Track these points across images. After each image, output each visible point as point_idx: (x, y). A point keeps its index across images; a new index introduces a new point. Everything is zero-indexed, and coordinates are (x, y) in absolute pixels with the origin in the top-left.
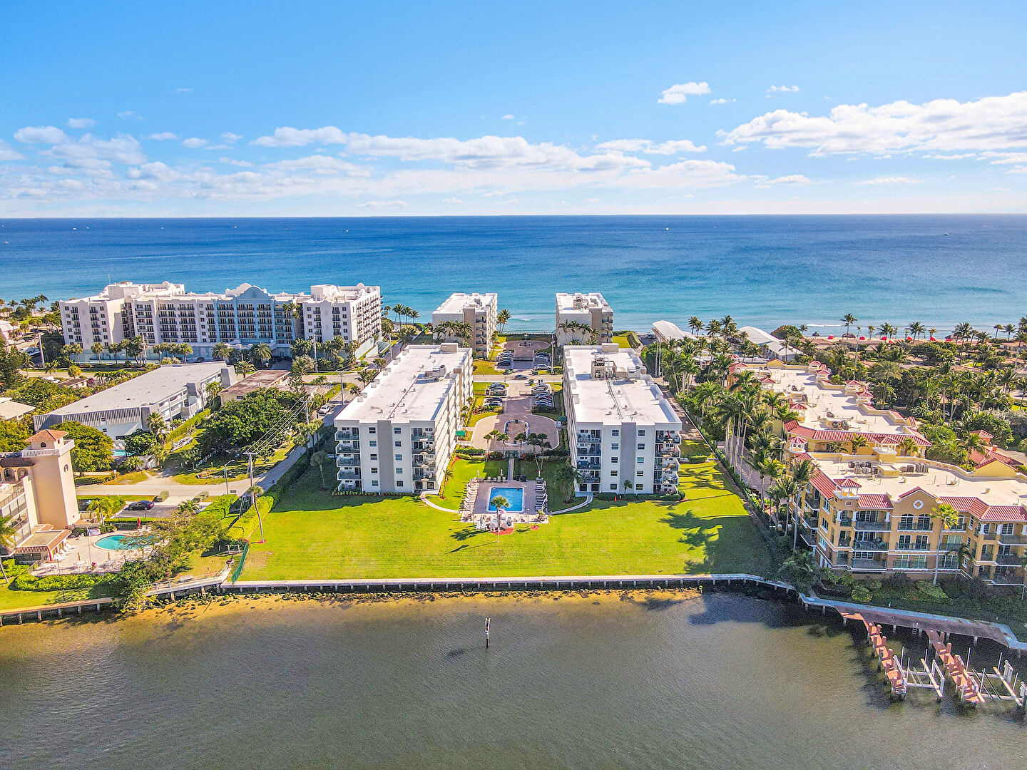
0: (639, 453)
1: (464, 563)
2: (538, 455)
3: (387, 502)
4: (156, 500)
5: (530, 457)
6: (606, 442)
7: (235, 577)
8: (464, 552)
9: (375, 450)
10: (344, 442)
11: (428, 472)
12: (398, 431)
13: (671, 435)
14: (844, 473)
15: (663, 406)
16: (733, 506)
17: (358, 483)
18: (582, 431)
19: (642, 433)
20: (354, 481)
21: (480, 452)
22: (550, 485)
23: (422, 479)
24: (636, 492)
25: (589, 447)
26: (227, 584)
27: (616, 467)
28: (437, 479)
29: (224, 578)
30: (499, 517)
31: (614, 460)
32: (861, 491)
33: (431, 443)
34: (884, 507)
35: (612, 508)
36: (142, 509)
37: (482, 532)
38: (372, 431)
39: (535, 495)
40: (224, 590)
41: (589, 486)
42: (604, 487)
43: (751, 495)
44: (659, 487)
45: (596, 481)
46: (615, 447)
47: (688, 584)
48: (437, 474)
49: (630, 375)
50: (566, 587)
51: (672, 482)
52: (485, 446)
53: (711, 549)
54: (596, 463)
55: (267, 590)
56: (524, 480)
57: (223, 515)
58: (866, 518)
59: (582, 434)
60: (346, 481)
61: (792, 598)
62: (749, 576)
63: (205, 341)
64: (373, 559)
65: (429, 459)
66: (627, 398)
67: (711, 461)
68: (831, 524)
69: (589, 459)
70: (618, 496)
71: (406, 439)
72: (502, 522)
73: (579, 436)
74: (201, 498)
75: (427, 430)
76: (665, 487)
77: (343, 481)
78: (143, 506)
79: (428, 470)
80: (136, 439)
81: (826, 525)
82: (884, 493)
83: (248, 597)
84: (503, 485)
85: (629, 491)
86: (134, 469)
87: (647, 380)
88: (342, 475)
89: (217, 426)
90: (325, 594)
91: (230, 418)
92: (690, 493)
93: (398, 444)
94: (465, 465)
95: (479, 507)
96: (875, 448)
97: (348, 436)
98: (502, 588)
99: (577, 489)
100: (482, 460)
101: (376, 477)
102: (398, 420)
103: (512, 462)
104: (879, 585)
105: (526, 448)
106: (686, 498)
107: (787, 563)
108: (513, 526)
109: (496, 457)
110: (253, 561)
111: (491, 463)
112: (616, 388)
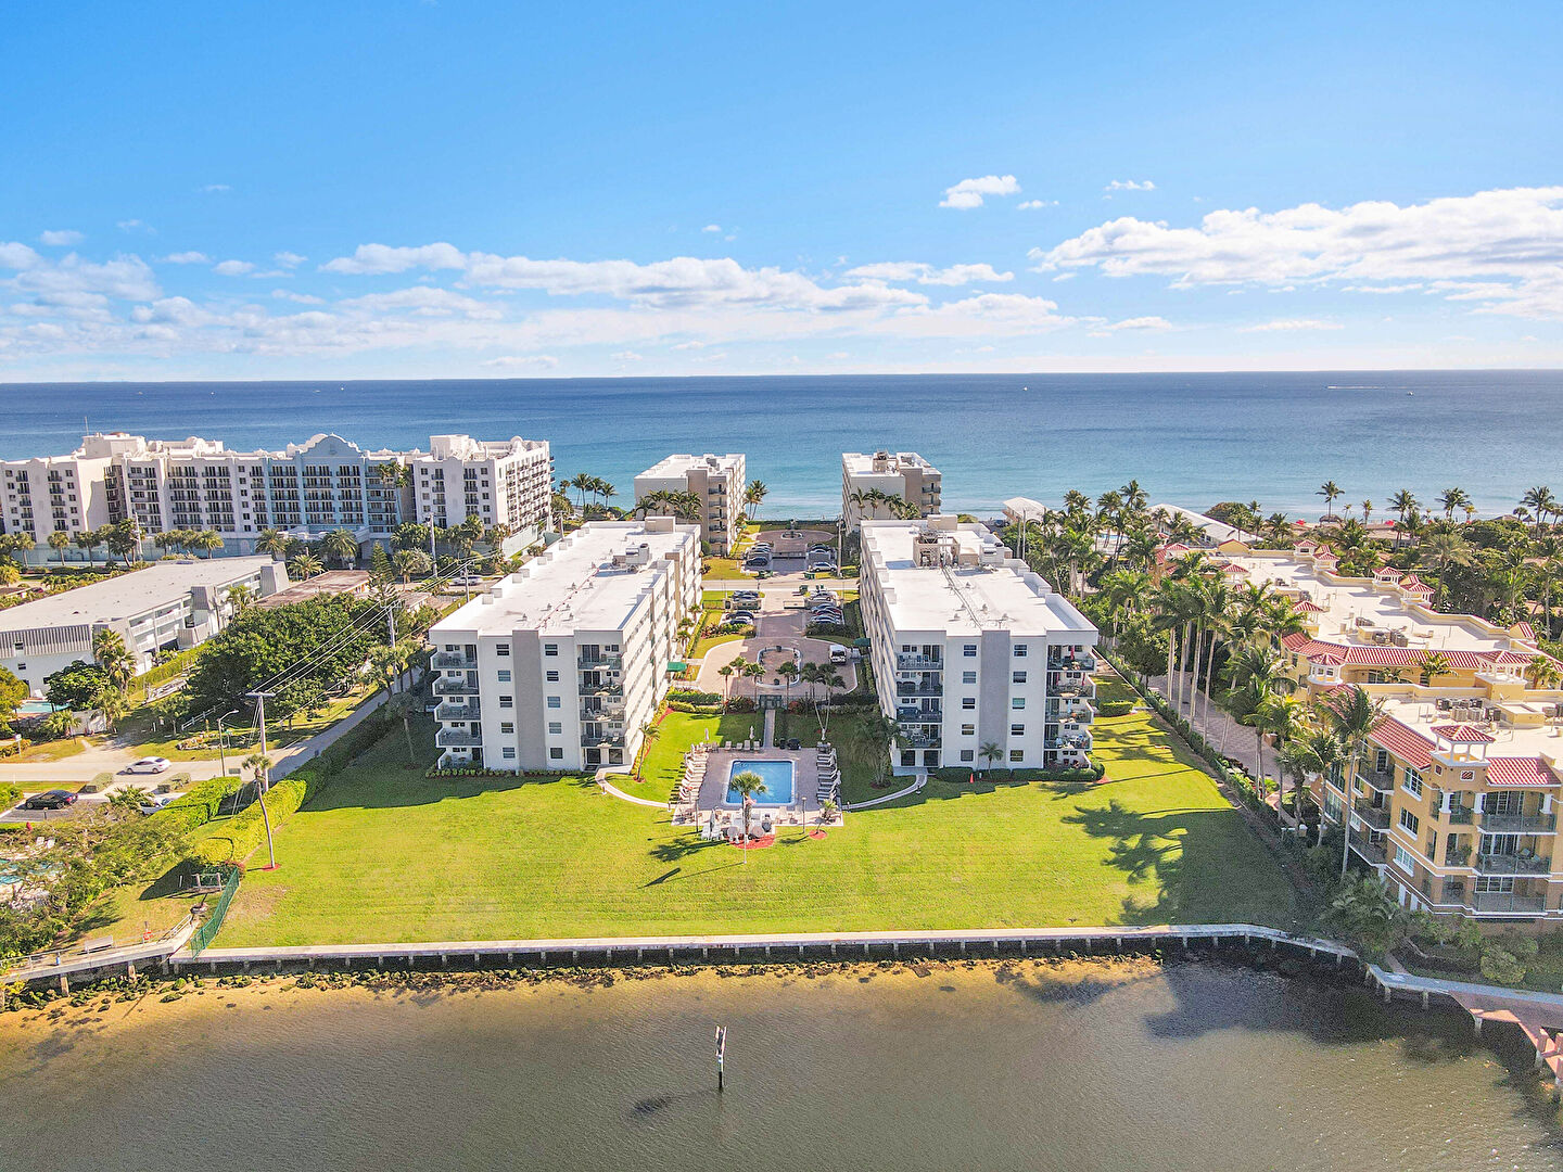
0: (1015, 691)
1: (676, 905)
2: (819, 704)
3: (528, 789)
4: (84, 790)
5: (805, 707)
6: (953, 670)
7: (203, 939)
8: (674, 885)
9: (508, 689)
10: (450, 674)
11: (611, 731)
12: (552, 651)
13: (1077, 655)
14: (1430, 720)
15: (1052, 605)
16: (1201, 793)
17: (477, 753)
18: (906, 648)
19: (1021, 651)
20: (469, 748)
21: (713, 699)
22: (844, 754)
23: (600, 746)
24: (1012, 765)
25: (918, 680)
26: (183, 955)
27: (972, 717)
28: (628, 742)
29: (178, 945)
30: (747, 814)
31: (968, 704)
32: (1494, 751)
33: (616, 674)
34: (1541, 782)
35: (967, 797)
36: (53, 806)
37: (713, 843)
38: (503, 650)
39: (815, 773)
40: (176, 967)
41: (919, 754)
42: (949, 758)
43: (1230, 770)
44: (1054, 754)
45: (933, 745)
46: (969, 678)
47: (1132, 948)
48: (629, 735)
49: (986, 559)
50: (883, 954)
51: (1079, 746)
52: (722, 688)
53: (1167, 874)
54: (933, 711)
55: (267, 967)
56: (794, 747)
57: (204, 815)
58: (1501, 805)
59: (905, 655)
60: (455, 750)
61: (1350, 974)
62: (1255, 929)
63: (248, 528)
64: (492, 899)
65: (613, 705)
66: (984, 596)
67: (1139, 714)
68: (1425, 821)
69: (918, 704)
70: (976, 774)
71: (568, 666)
72: (753, 824)
73: (901, 659)
74: (173, 785)
75: (607, 648)
76: (1066, 757)
77: (449, 751)
78: (56, 801)
79: (610, 726)
80: (70, 679)
81: (1411, 822)
82: (1537, 755)
83: (226, 983)
84: (756, 757)
85: (996, 764)
86: (61, 735)
87: (1015, 569)
88: (447, 738)
89: (222, 652)
90: (387, 974)
91: (247, 639)
92: (1115, 769)
93: (553, 676)
94: (684, 721)
95: (707, 798)
96: (1480, 674)
97: (456, 661)
98: (753, 957)
99: (896, 760)
100: (716, 713)
101: (511, 740)
102: (554, 629)
103: (771, 716)
104: (1534, 948)
105: (798, 690)
106: (1107, 777)
107: (1341, 903)
108: (773, 832)
109: (742, 708)
110: (246, 906)
111: (733, 718)
112: (962, 581)
